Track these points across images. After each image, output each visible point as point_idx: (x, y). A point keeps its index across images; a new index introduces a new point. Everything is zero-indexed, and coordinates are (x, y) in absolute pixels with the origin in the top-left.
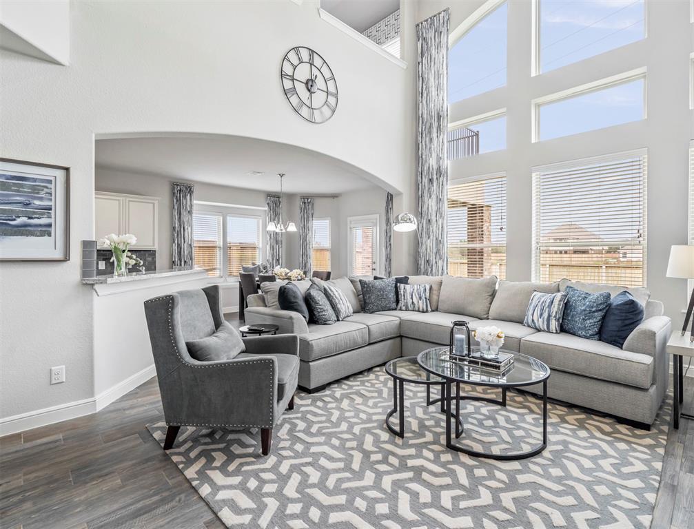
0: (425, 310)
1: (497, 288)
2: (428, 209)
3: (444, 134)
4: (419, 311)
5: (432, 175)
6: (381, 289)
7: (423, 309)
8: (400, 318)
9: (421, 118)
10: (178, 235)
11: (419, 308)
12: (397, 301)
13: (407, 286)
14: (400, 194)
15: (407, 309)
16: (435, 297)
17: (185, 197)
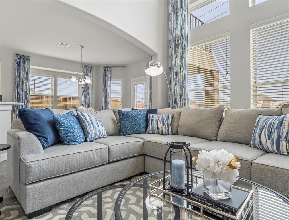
0: (167, 133)
1: (224, 115)
2: (175, 64)
3: (185, 12)
4: (162, 134)
5: (178, 42)
6: (133, 117)
7: (165, 132)
8: (144, 139)
9: (170, 4)
10: (18, 86)
11: (162, 132)
12: (147, 127)
13: (155, 116)
14: (156, 55)
15: (153, 133)
16: (175, 124)
17: (24, 63)
